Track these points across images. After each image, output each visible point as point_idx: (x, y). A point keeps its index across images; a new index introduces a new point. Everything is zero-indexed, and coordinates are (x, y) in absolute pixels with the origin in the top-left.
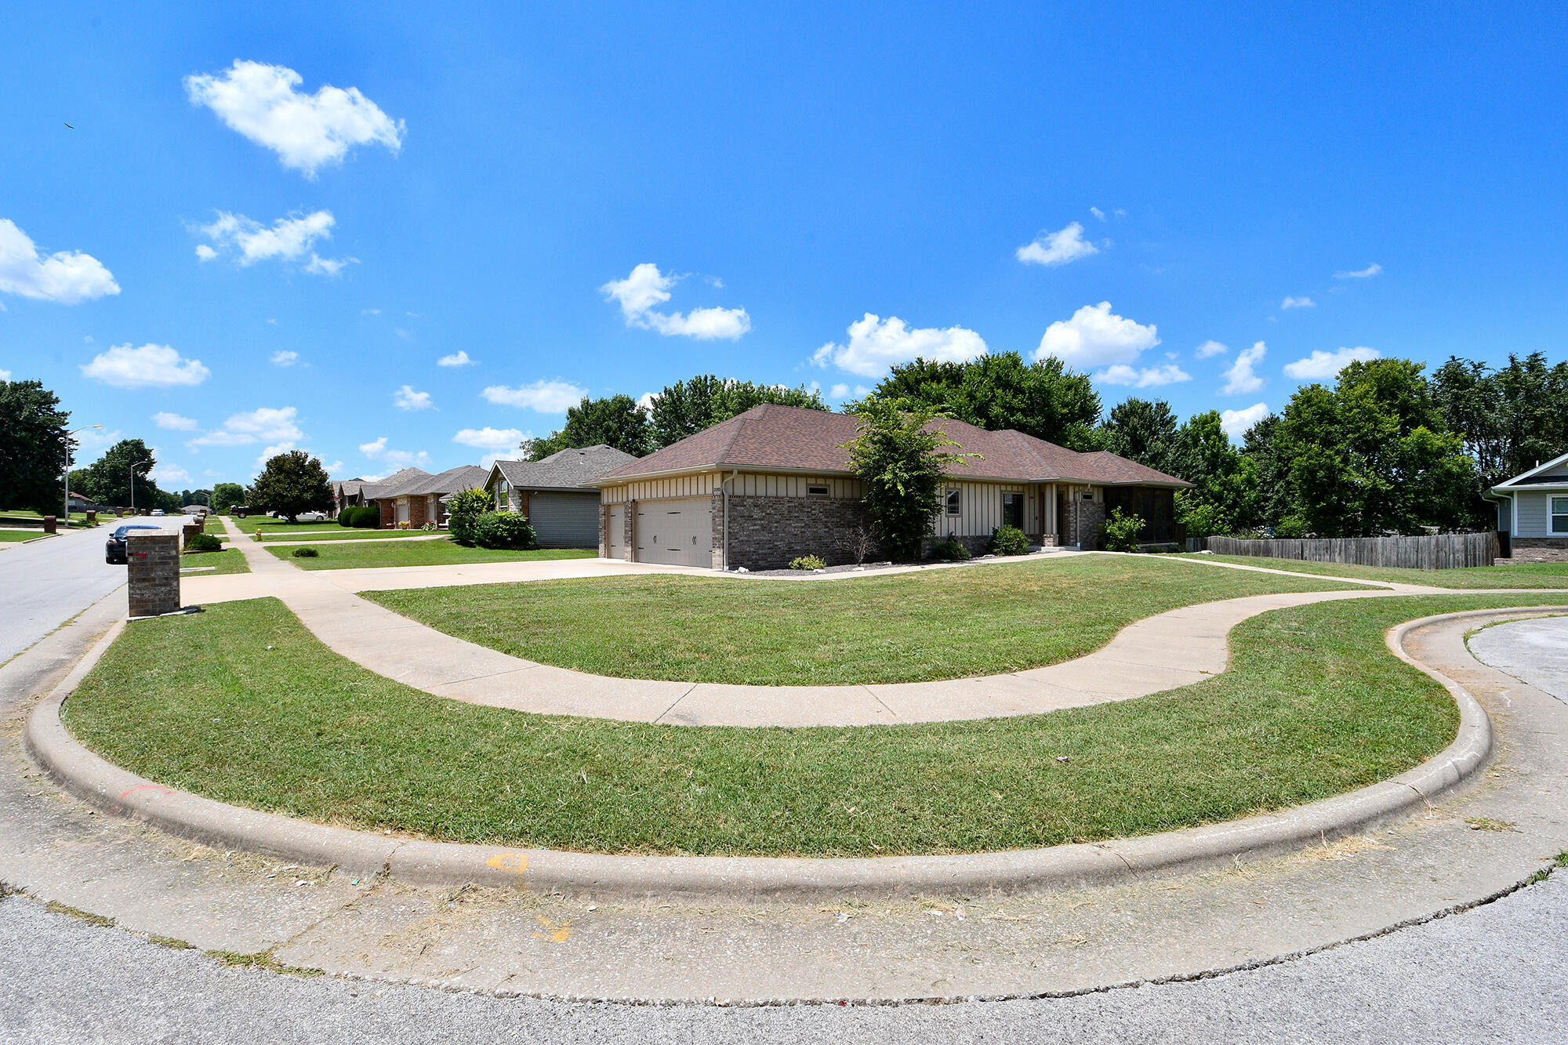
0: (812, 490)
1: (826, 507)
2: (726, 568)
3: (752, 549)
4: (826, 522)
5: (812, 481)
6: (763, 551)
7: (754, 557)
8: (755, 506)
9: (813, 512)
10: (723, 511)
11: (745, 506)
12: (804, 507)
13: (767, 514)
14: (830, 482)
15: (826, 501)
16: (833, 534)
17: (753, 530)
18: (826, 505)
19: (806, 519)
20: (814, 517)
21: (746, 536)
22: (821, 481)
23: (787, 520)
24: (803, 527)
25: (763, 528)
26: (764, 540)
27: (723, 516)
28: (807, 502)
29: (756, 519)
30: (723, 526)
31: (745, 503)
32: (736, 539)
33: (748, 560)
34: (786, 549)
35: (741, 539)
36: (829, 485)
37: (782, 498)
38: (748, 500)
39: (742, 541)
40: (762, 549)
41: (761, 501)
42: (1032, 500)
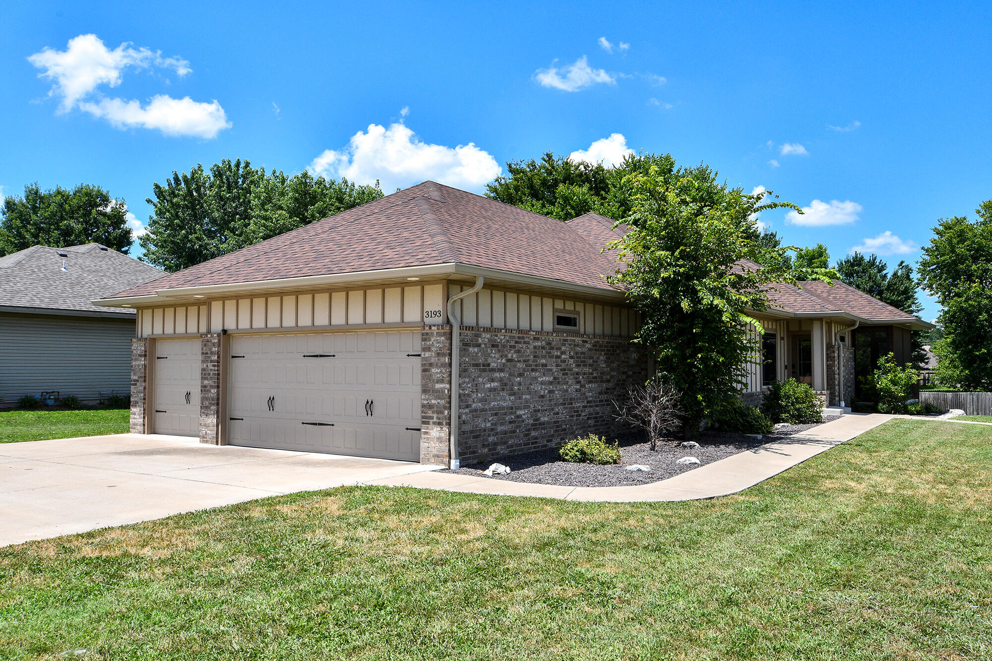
0: (562, 321)
1: (578, 349)
2: (454, 463)
3: (489, 425)
4: (577, 374)
5: (559, 304)
6: (503, 428)
7: (491, 439)
8: (493, 346)
9: (563, 356)
10: (450, 355)
11: (479, 345)
12: (552, 348)
13: (508, 360)
14: (580, 307)
15: (577, 339)
16: (584, 394)
17: (491, 390)
18: (578, 346)
19: (554, 369)
20: (563, 366)
21: (482, 400)
22: (569, 306)
23: (533, 370)
24: (551, 383)
25: (504, 384)
26: (503, 408)
27: (450, 365)
28: (555, 339)
29: (493, 370)
30: (450, 383)
31: (480, 340)
32: (467, 406)
33: (484, 446)
34: (531, 421)
35: (474, 406)
36: (578, 313)
37: (527, 332)
38: (484, 335)
39: (476, 410)
40: (502, 424)
41: (501, 338)
42: (782, 341)
